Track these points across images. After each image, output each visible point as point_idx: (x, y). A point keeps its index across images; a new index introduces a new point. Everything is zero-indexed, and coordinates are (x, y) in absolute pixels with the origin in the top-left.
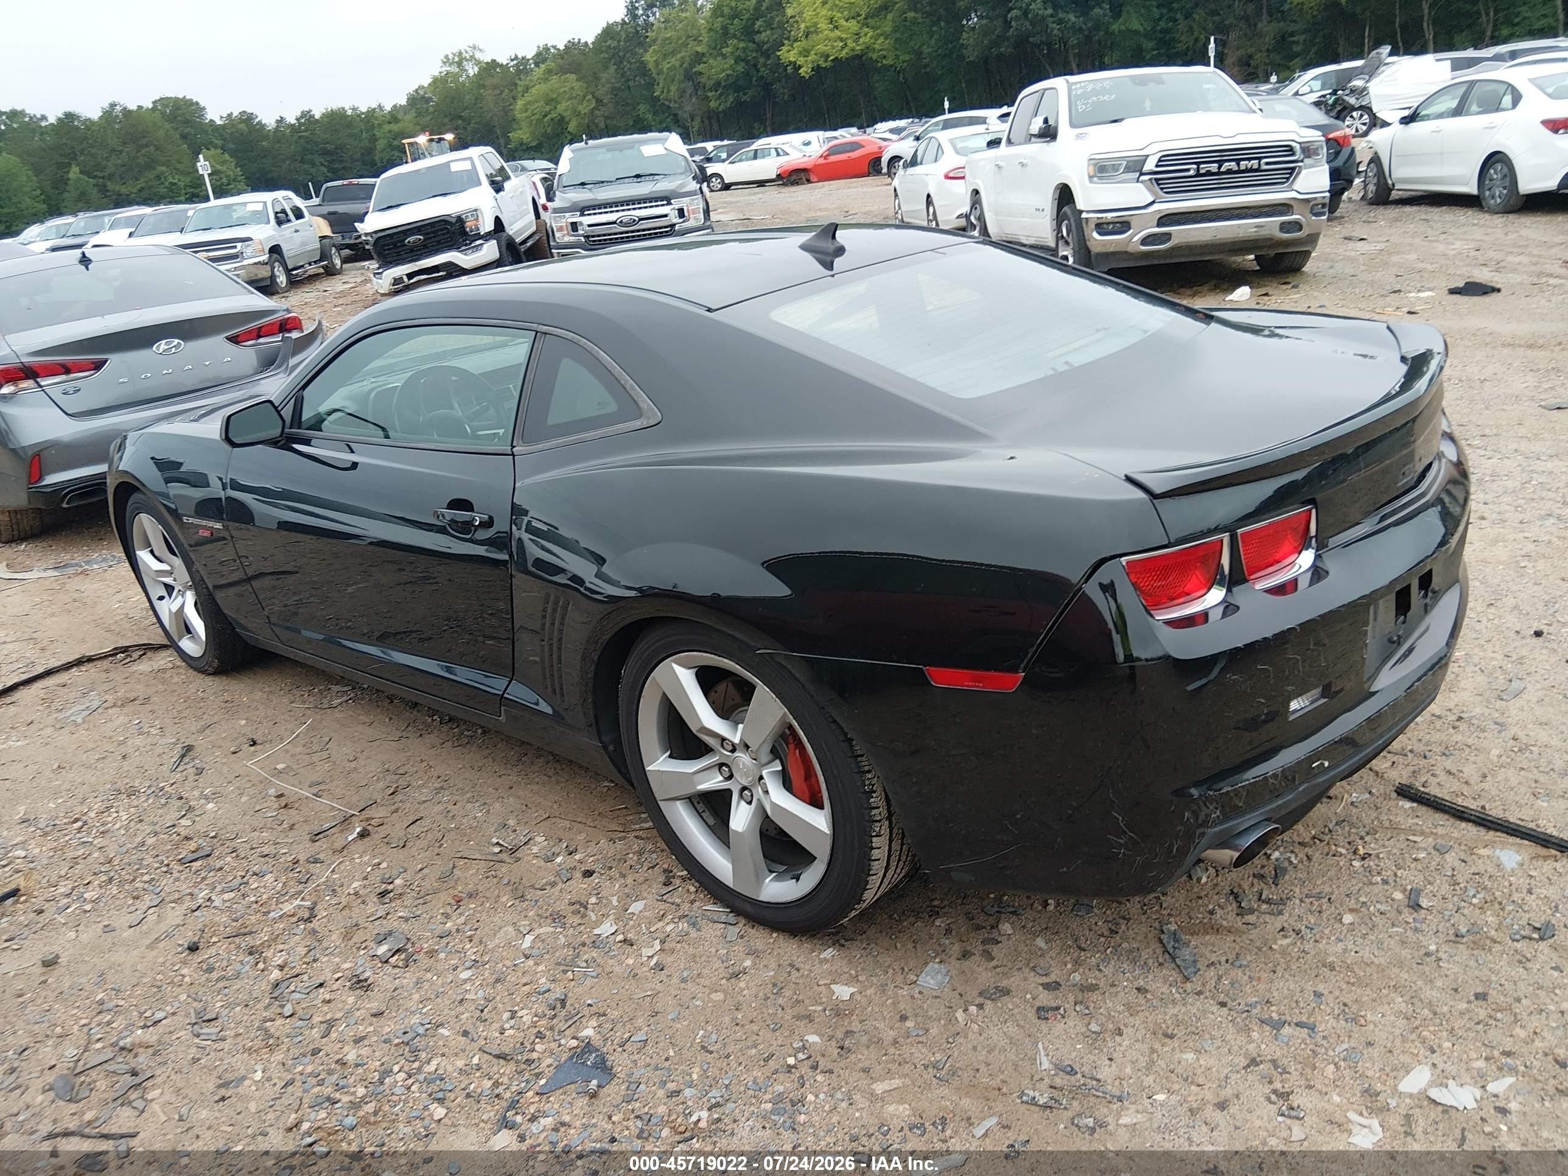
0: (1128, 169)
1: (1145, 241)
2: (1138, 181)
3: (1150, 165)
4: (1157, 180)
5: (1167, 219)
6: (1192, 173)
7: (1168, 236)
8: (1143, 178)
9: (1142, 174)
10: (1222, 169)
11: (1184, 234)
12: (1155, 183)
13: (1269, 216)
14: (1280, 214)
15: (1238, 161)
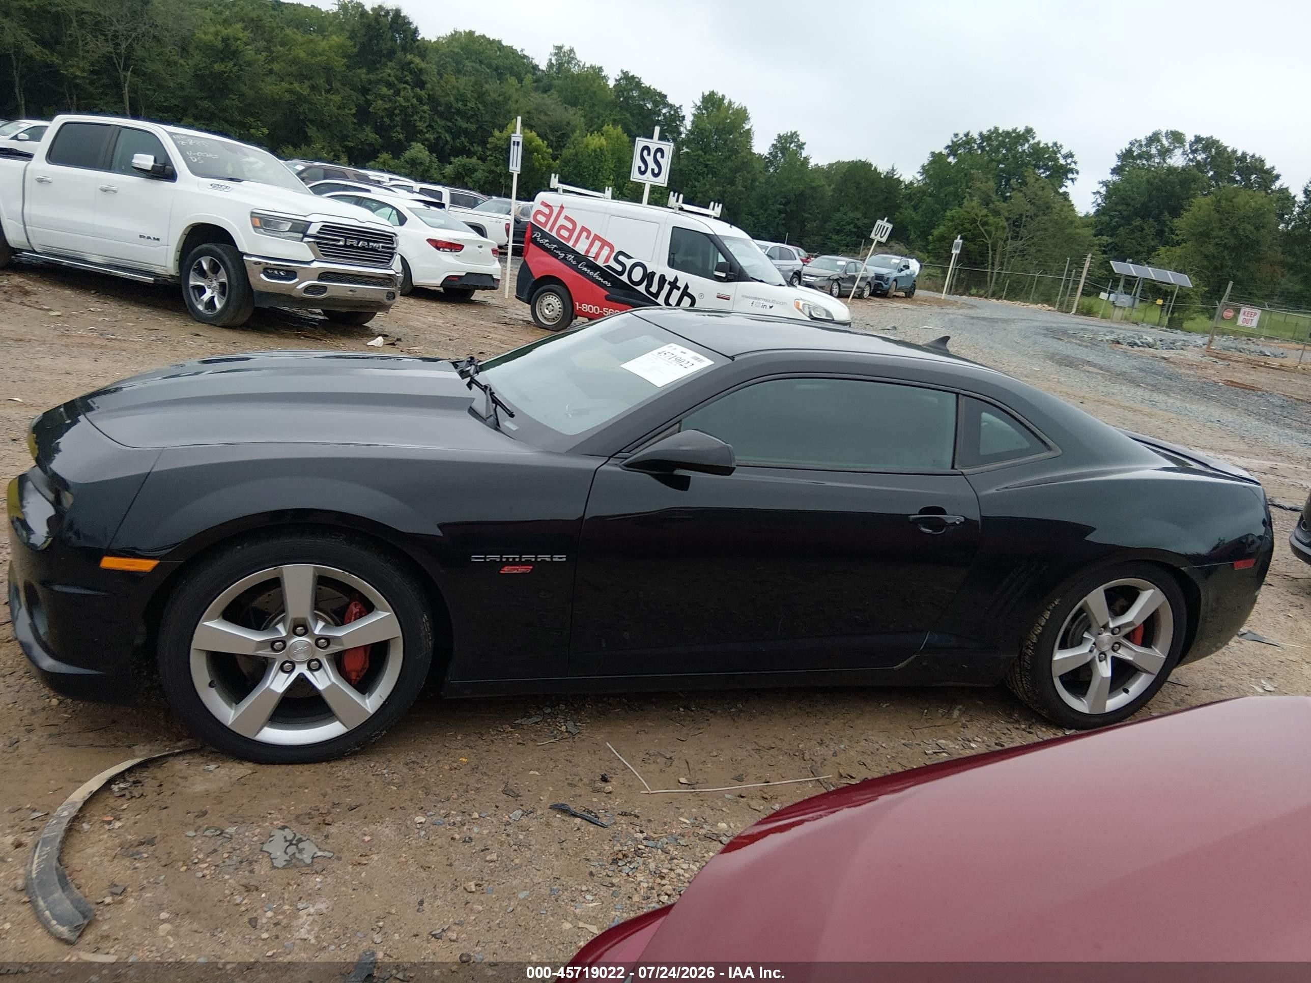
0: (293, 229)
1: (307, 289)
2: (302, 240)
3: (313, 230)
4: (318, 243)
5: (326, 275)
6: (341, 243)
7: (325, 289)
8: (306, 239)
9: (305, 236)
10: (359, 245)
11: (337, 288)
12: (316, 246)
13: (381, 285)
14: (387, 285)
15: (369, 241)
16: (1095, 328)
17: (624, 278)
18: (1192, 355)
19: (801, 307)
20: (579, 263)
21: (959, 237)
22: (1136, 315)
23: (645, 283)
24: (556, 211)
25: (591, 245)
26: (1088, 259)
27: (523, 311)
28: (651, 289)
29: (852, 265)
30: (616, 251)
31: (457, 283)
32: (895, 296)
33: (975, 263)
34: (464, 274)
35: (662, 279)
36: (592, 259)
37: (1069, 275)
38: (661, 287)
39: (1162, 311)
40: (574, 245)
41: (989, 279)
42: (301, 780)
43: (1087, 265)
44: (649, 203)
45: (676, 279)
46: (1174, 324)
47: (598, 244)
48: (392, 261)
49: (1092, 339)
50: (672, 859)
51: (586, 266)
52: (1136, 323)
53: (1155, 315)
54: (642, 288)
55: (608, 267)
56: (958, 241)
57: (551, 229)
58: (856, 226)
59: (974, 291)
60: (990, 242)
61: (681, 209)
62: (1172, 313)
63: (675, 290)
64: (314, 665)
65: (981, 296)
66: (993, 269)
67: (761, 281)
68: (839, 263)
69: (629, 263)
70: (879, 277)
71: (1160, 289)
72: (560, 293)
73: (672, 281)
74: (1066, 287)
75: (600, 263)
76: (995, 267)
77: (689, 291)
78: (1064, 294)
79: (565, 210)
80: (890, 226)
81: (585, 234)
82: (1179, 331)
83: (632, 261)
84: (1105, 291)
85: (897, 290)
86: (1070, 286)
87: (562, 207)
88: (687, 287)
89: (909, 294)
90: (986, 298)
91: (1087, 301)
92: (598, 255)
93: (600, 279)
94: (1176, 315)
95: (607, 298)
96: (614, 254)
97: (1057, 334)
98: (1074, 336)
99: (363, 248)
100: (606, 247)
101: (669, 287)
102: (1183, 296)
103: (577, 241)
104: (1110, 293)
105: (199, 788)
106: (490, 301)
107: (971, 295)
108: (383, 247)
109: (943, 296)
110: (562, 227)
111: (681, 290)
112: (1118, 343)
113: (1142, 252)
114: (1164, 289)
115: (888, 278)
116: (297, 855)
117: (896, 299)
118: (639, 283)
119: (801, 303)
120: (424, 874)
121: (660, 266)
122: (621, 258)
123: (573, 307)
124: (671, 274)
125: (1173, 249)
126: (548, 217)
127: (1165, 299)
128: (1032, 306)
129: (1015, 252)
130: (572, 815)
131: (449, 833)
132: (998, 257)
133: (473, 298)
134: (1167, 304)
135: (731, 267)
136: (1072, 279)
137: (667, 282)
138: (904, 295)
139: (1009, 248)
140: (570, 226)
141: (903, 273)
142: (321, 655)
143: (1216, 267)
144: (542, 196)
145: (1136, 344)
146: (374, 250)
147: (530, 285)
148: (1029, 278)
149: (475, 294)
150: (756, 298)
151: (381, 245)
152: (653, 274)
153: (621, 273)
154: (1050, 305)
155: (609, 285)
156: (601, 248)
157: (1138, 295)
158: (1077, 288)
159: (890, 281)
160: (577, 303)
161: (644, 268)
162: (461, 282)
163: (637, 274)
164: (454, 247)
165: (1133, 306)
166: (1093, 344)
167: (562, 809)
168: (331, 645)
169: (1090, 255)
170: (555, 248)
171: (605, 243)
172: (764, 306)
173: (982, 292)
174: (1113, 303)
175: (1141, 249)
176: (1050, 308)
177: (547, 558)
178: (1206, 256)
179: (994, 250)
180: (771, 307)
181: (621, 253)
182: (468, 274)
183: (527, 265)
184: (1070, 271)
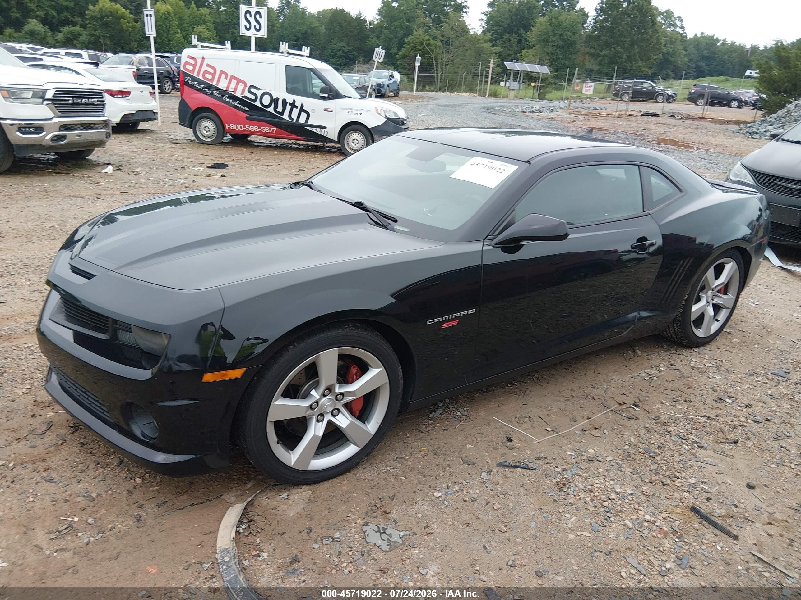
0: (34, 96)
1: (53, 139)
2: (43, 104)
3: (49, 96)
4: (54, 104)
5: (64, 127)
6: (71, 102)
7: (65, 137)
8: (46, 102)
9: (45, 100)
10: (83, 102)
11: (72, 135)
12: (53, 106)
13: (101, 129)
14: (104, 128)
15: (88, 98)
16: (509, 104)
17: (258, 103)
18: (563, 114)
19: (379, 112)
20: (223, 96)
21: (418, 55)
22: (522, 93)
23: (273, 106)
24: (199, 61)
25: (230, 83)
26: (492, 62)
27: (187, 133)
28: (277, 110)
29: (362, 79)
30: (248, 85)
31: (131, 119)
32: (389, 96)
33: (426, 70)
34: (134, 112)
35: (285, 102)
36: (232, 93)
37: (482, 73)
38: (284, 108)
39: (534, 89)
40: (217, 84)
41: (436, 80)
42: (345, 488)
43: (491, 66)
44: (256, 50)
45: (294, 101)
46: (541, 97)
47: (234, 82)
48: (104, 110)
49: (510, 111)
50: (586, 479)
51: (228, 98)
52: (522, 99)
53: (530, 92)
54: (271, 110)
55: (245, 97)
56: (418, 57)
57: (198, 74)
58: (344, 52)
59: (427, 88)
60: (433, 56)
61: (288, 53)
62: (540, 90)
63: (294, 109)
64: (335, 412)
65: (433, 91)
66: (437, 73)
67: (350, 97)
68: (354, 78)
69: (259, 93)
70: (379, 85)
71: (532, 76)
72: (214, 119)
73: (291, 102)
74: (481, 81)
75: (238, 94)
76: (439, 72)
77: (304, 108)
78: (481, 84)
79: (205, 60)
80: (384, 52)
81: (223, 76)
82: (546, 101)
83: (261, 92)
84: (503, 81)
85: (390, 92)
86: (483, 80)
87: (203, 58)
88: (302, 106)
89: (396, 94)
90: (436, 92)
91: (494, 87)
92: (236, 89)
93: (240, 106)
94: (541, 91)
95: (247, 118)
96: (247, 88)
97: (491, 110)
98: (499, 111)
99: (85, 104)
100: (241, 84)
101: (290, 107)
102: (545, 79)
103: (219, 81)
104: (506, 82)
105: (292, 513)
106: (152, 129)
107: (427, 91)
108: (98, 101)
109: (414, 93)
110: (206, 72)
111: (299, 108)
112: (524, 112)
113: (511, 55)
114: (534, 76)
115: (384, 85)
116: (391, 539)
117: (390, 98)
118: (269, 106)
119: (379, 109)
120: (469, 529)
121: (281, 93)
122: (253, 90)
123: (224, 127)
124: (290, 98)
125: (529, 51)
126: (194, 66)
127: (535, 82)
128: (464, 94)
129: (448, 61)
130: (513, 467)
131: (460, 498)
132: (439, 65)
133: (139, 128)
134: (537, 85)
135: (330, 90)
136: (484, 75)
137: (288, 104)
138: (393, 95)
139: (445, 60)
140: (212, 71)
141: (391, 81)
142: (339, 405)
143: (553, 59)
144: (187, 52)
145: (533, 112)
146: (92, 104)
147: (189, 115)
148: (459, 77)
149: (140, 125)
150: (350, 109)
151: (96, 100)
152: (277, 99)
153: (255, 101)
154: (474, 93)
155: (247, 109)
156: (237, 84)
157: (521, 81)
158: (488, 81)
159: (386, 87)
160: (226, 124)
161: (271, 95)
162: (134, 118)
163: (266, 100)
164: (124, 94)
165: (519, 89)
166: (512, 114)
167: (505, 465)
168: (345, 398)
169: (492, 60)
170: (203, 88)
171: (239, 81)
172: (356, 114)
173: (433, 89)
174: (509, 88)
175: (510, 52)
176: (474, 94)
177: (466, 313)
178: (548, 54)
179: (436, 61)
180: (361, 114)
181: (252, 86)
182: (137, 111)
183: (184, 100)
184: (482, 70)
